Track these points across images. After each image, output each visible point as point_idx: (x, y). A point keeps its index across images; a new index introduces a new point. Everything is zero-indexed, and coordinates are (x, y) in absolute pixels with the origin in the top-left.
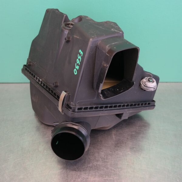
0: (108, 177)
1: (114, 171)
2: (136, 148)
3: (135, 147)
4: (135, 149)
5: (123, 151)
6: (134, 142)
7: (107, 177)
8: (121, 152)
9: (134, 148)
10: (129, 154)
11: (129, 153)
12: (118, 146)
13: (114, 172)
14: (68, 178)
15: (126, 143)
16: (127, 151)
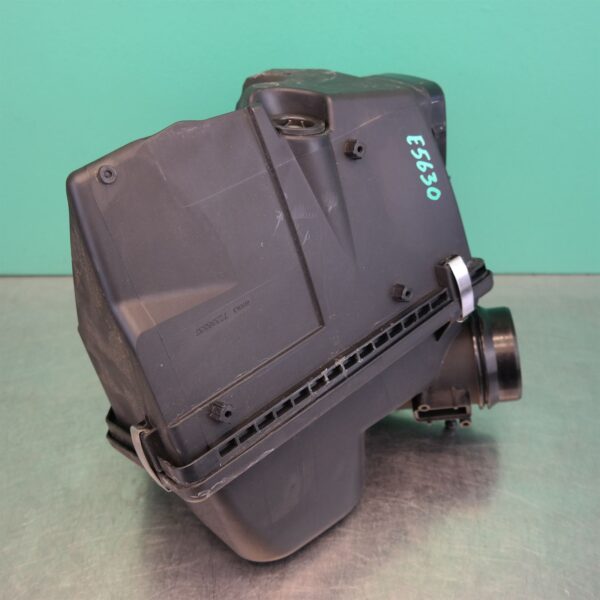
0: (346, 583)
1: (365, 563)
2: (434, 489)
3: (429, 484)
4: (431, 492)
5: (394, 499)
6: (429, 468)
7: (340, 582)
8: (387, 501)
9: (427, 487)
10: (411, 508)
11: (412, 504)
12: (377, 484)
13: (362, 566)
14: (217, 588)
15: (401, 472)
16: (406, 499)
